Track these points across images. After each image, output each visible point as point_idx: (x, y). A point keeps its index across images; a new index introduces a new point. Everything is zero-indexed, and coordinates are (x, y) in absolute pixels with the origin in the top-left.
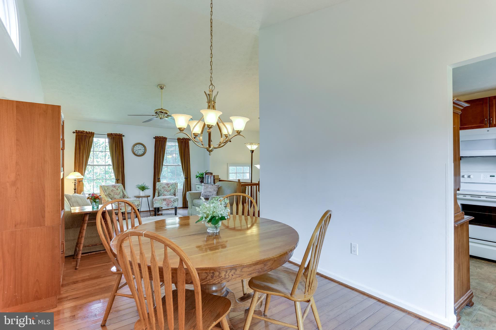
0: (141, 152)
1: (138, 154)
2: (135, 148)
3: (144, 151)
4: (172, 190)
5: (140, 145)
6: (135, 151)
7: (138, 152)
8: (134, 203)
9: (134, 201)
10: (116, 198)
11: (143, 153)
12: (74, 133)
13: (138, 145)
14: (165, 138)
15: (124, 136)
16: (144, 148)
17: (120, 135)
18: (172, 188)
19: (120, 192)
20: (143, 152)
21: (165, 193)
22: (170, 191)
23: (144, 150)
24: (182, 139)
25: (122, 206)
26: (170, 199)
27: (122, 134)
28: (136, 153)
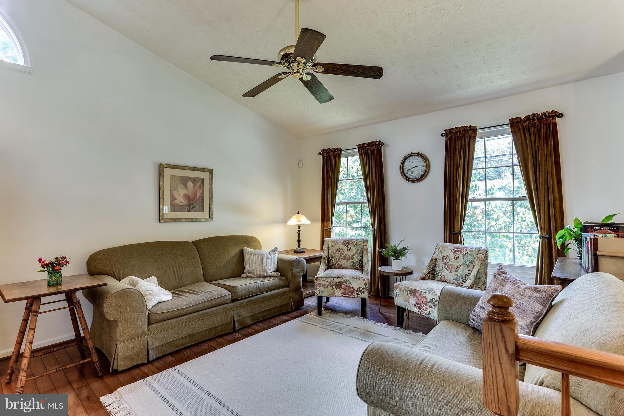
0: (417, 173)
1: (412, 177)
2: (405, 166)
3: (424, 169)
4: (462, 268)
5: (416, 157)
6: (405, 171)
7: (412, 173)
8: (350, 283)
9: (351, 280)
10: (343, 266)
11: (421, 173)
12: (320, 154)
13: (411, 158)
14: (470, 130)
15: (383, 144)
16: (423, 163)
17: (376, 144)
18: (463, 264)
19: (353, 255)
20: (422, 171)
21: (446, 273)
22: (457, 271)
23: (424, 167)
24: (525, 121)
25: (319, 284)
26: (424, 295)
27: (380, 141)
28: (408, 176)
